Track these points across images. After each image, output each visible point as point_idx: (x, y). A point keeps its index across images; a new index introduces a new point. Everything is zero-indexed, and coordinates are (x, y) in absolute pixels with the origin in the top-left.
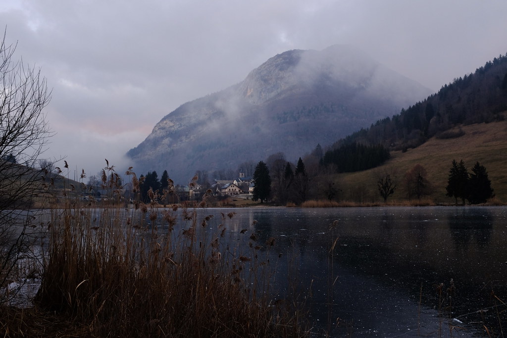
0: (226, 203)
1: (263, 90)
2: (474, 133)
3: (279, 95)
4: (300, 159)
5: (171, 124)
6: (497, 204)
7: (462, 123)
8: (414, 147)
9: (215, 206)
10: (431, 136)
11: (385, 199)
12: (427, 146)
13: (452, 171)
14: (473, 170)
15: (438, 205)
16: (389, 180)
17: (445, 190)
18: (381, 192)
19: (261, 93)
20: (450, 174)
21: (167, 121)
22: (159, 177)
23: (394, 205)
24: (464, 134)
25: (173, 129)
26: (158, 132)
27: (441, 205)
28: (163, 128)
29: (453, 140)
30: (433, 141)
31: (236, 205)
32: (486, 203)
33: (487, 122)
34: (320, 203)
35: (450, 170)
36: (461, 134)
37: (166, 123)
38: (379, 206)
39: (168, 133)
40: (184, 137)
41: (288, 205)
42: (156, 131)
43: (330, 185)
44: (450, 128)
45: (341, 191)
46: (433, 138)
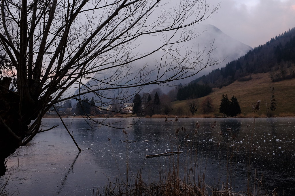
0: (118, 115)
2: (257, 79)
4: (156, 92)
6: (241, 117)
7: (252, 73)
8: (226, 86)
9: (112, 117)
10: (236, 80)
11: (193, 114)
12: (232, 85)
13: (222, 100)
14: (231, 99)
15: (216, 117)
16: (195, 104)
17: (219, 109)
18: (191, 110)
20: (221, 101)
22: (89, 102)
23: (196, 117)
24: (252, 79)
27: (218, 117)
29: (246, 82)
30: (236, 82)
31: (123, 116)
32: (236, 117)
33: (265, 72)
34: (159, 115)
35: (221, 100)
36: (250, 79)
38: (189, 117)
41: (146, 117)
43: (166, 106)
44: (246, 76)
45: (173, 110)
46: (236, 81)
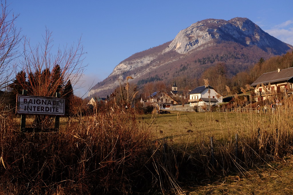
1: (188, 44)
3: (199, 47)
5: (125, 66)
19: (186, 45)
21: (122, 64)
25: (126, 69)
26: (116, 71)
28: (120, 69)
37: (122, 66)
39: (123, 72)
40: (133, 75)
42: (115, 71)
